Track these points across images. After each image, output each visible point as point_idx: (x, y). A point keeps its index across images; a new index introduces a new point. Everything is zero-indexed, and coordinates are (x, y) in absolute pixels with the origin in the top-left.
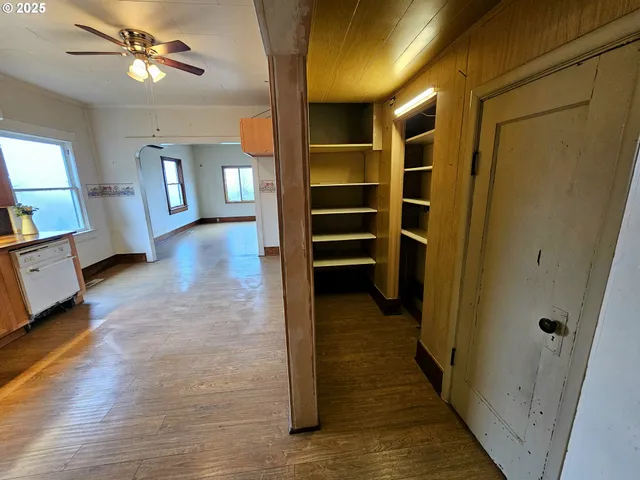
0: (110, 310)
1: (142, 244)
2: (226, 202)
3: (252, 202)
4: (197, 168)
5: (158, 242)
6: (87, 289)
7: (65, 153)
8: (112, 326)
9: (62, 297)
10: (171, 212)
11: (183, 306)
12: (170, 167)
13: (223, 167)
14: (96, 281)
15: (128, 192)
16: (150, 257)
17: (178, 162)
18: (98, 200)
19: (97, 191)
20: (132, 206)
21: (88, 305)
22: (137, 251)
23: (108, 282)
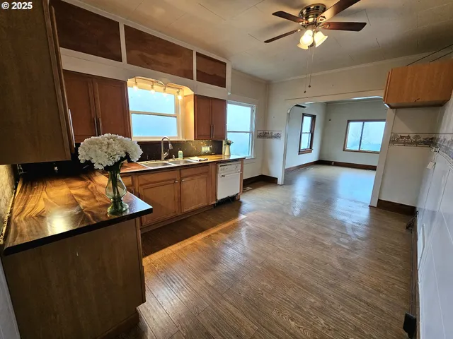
0: (250, 211)
1: (278, 172)
2: (344, 150)
3: (378, 153)
4: (327, 121)
5: (287, 172)
6: (243, 192)
7: (252, 111)
8: (248, 223)
9: (231, 194)
10: (300, 152)
11: (293, 228)
12: (307, 120)
13: (349, 121)
14: (249, 188)
15: (278, 136)
16: (280, 181)
17: (314, 117)
18: (261, 140)
19: (262, 135)
20: (277, 146)
21: (241, 202)
22: (274, 176)
23: (254, 191)
